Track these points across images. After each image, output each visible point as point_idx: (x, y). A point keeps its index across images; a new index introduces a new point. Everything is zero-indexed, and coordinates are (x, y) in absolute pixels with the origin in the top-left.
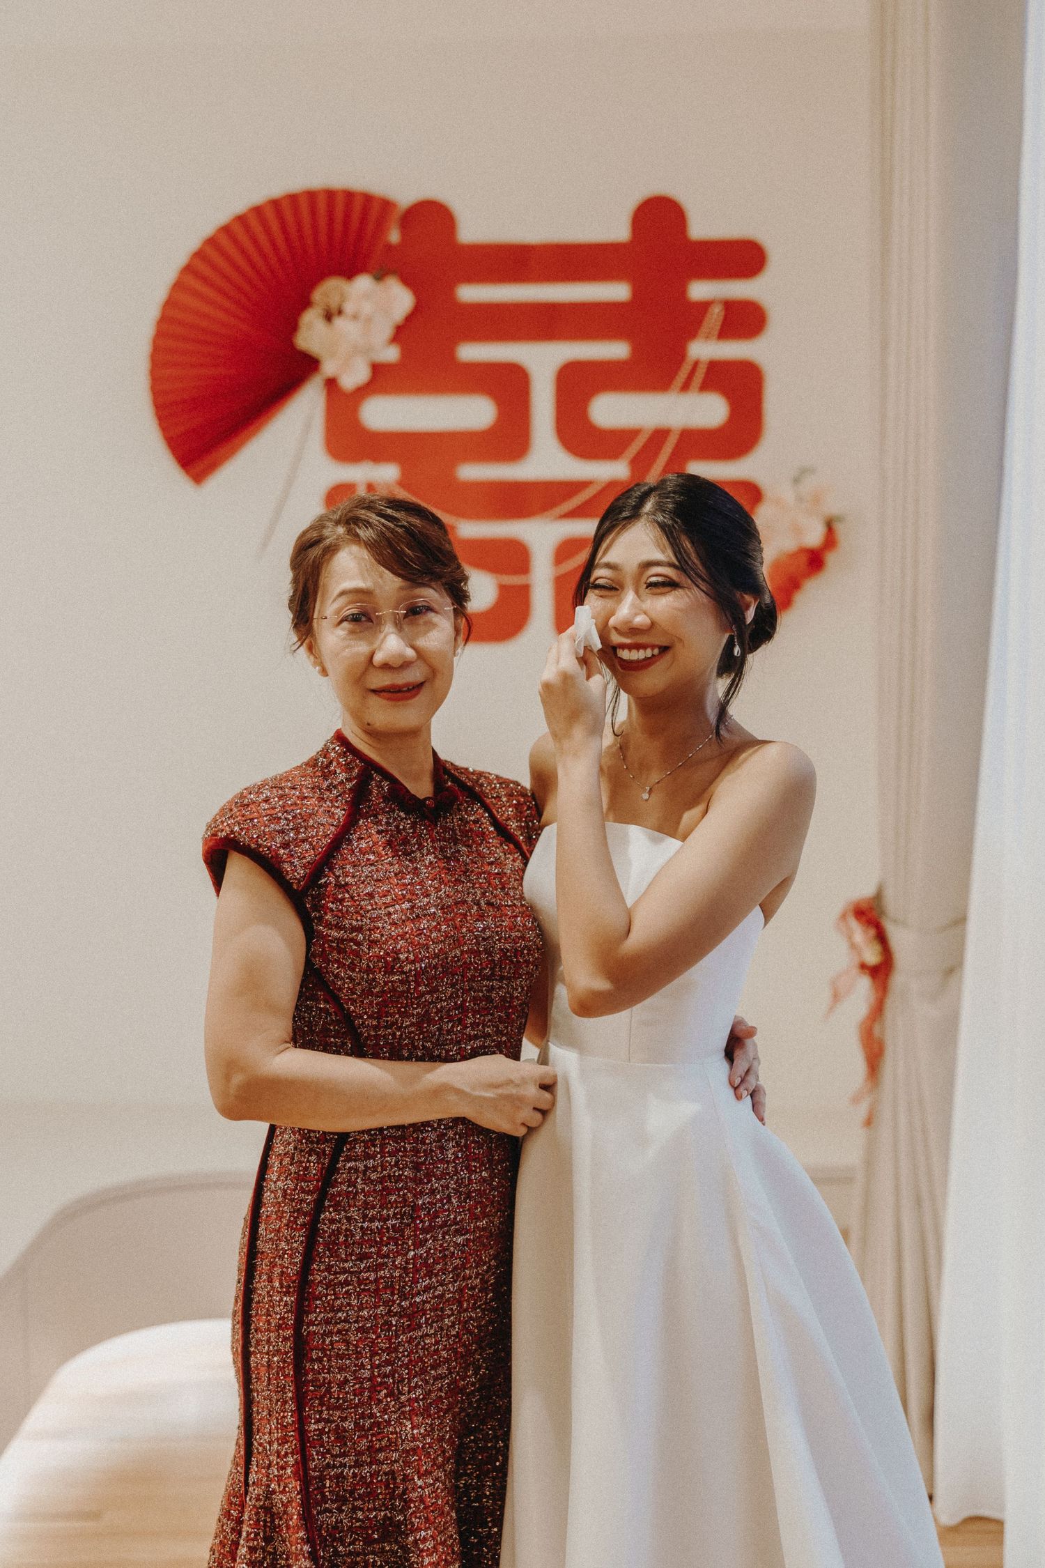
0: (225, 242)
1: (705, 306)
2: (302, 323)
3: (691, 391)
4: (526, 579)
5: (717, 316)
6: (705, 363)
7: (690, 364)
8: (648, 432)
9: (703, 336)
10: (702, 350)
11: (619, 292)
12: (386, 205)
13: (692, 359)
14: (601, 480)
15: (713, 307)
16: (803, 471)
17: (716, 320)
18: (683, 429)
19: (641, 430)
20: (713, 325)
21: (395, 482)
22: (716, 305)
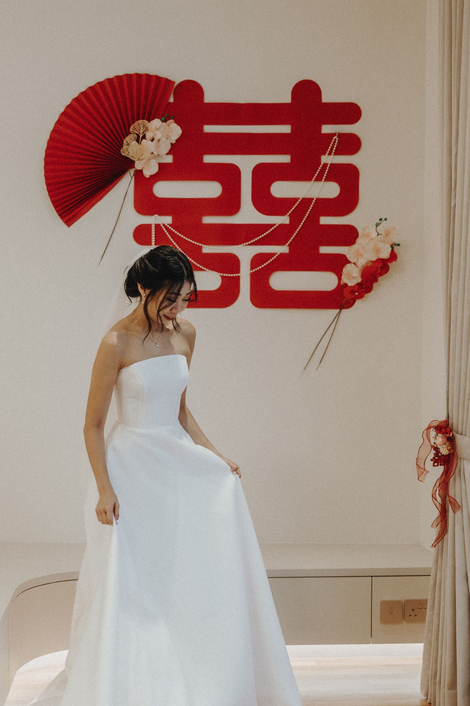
1: (331, 136)
2: (125, 142)
3: (321, 180)
4: (237, 275)
5: (334, 142)
6: (329, 166)
7: (321, 166)
8: (299, 200)
9: (328, 152)
10: (327, 159)
11: (286, 129)
12: (169, 82)
13: (322, 164)
14: (275, 225)
15: (334, 138)
16: (381, 220)
17: (334, 145)
18: (317, 199)
19: (296, 200)
20: (333, 147)
21: (170, 225)
22: (336, 137)
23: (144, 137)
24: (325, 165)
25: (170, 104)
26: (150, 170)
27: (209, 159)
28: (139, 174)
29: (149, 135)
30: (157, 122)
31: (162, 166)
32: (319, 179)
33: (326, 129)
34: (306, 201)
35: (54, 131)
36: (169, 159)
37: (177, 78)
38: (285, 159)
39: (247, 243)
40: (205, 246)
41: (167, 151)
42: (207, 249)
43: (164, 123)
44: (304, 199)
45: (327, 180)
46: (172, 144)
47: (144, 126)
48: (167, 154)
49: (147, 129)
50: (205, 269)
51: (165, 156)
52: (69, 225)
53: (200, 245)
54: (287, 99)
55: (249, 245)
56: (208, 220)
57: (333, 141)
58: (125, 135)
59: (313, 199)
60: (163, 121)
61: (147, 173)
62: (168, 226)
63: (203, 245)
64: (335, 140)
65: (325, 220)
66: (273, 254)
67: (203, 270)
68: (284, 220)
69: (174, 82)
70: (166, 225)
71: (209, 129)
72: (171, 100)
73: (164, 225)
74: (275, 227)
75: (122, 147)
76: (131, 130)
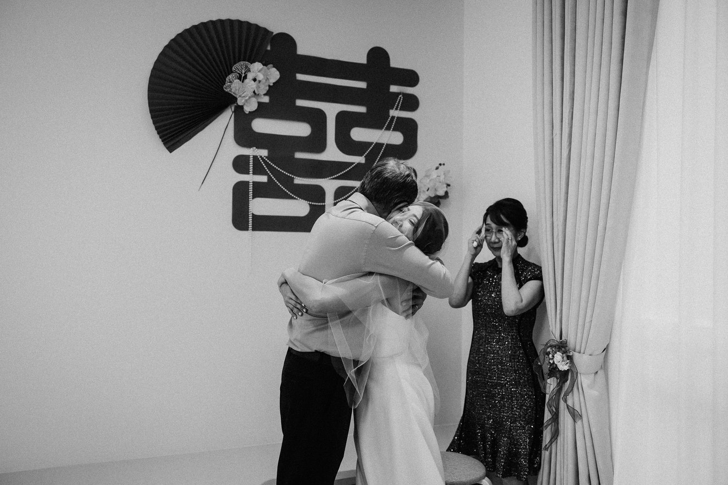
1: (397, 94)
2: (227, 79)
3: (390, 130)
4: (323, 204)
5: (400, 100)
6: (396, 118)
7: (390, 118)
8: (373, 144)
9: (395, 107)
10: (394, 113)
11: (362, 85)
12: (267, 32)
13: (391, 116)
14: (354, 163)
15: (400, 96)
16: (440, 164)
17: (399, 102)
18: (387, 144)
19: (370, 144)
20: (399, 103)
22: (401, 96)
23: (246, 77)
24: (393, 117)
25: (267, 51)
27: (300, 103)
28: (239, 110)
29: (251, 76)
30: (258, 65)
31: (260, 104)
32: (388, 129)
33: (394, 89)
36: (266, 99)
38: (362, 109)
39: (332, 177)
40: (297, 177)
41: (265, 92)
42: (298, 181)
43: (265, 67)
44: (377, 144)
45: (394, 130)
46: (269, 86)
47: (246, 67)
48: (265, 95)
49: (249, 71)
50: (296, 198)
51: (263, 96)
52: (171, 152)
53: (293, 176)
54: (363, 60)
55: (333, 179)
56: (299, 155)
57: (399, 98)
58: (227, 73)
59: (384, 144)
60: (263, 65)
61: (248, 109)
62: (265, 158)
63: (295, 177)
64: (401, 98)
66: (353, 188)
68: (361, 160)
69: (273, 33)
70: (263, 156)
71: (300, 77)
72: (269, 48)
73: (261, 157)
74: (354, 165)
75: (225, 84)
76: (233, 69)
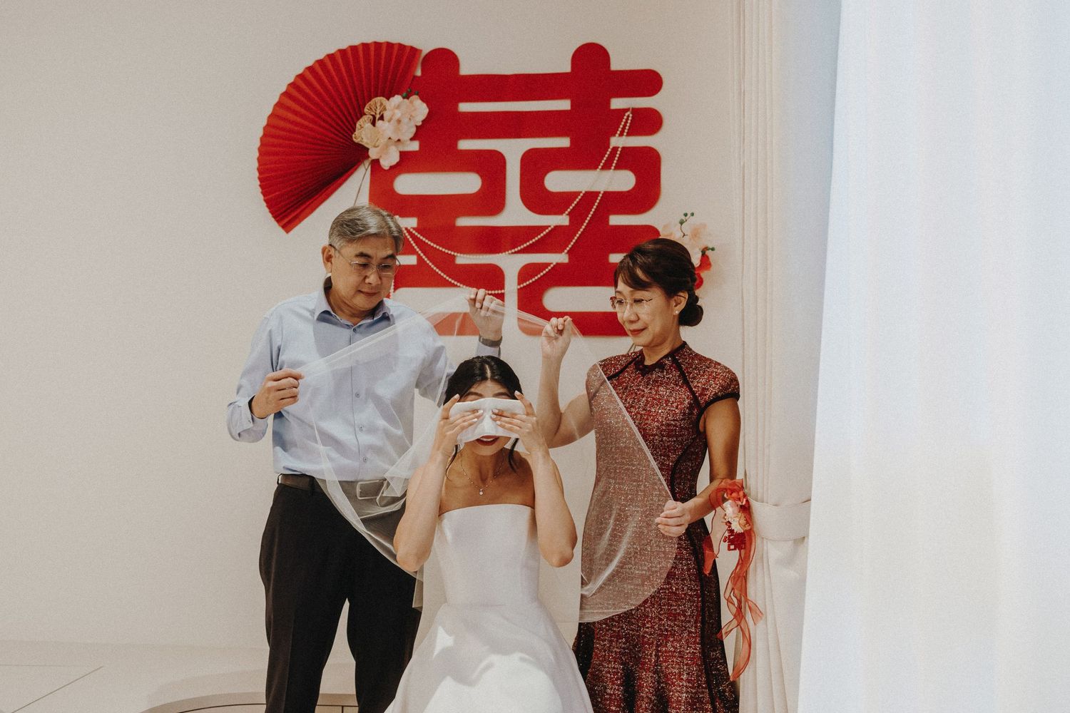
0: (309, 76)
1: (622, 112)
2: (358, 125)
3: (610, 168)
4: (500, 292)
5: (627, 119)
6: (620, 149)
7: (610, 150)
8: (581, 195)
9: (619, 132)
10: (617, 141)
11: (564, 105)
12: (414, 51)
13: (611, 147)
14: (550, 226)
15: (627, 114)
16: (686, 215)
17: (626, 122)
18: (605, 193)
19: (576, 194)
20: (625, 126)
21: (414, 229)
22: (628, 113)
23: (382, 118)
24: (615, 149)
25: (415, 77)
26: (389, 160)
27: (465, 145)
28: (376, 164)
29: (387, 115)
30: (397, 99)
31: (403, 155)
32: (607, 167)
33: (617, 103)
34: (590, 196)
35: (273, 116)
36: (415, 146)
37: (426, 46)
38: (564, 142)
39: (513, 251)
40: (459, 255)
41: (411, 135)
42: (463, 259)
43: (405, 100)
44: (587, 193)
45: (618, 167)
46: (417, 126)
47: (381, 104)
48: (412, 139)
49: (385, 109)
50: (458, 284)
51: (409, 142)
52: (288, 232)
53: (453, 253)
54: (566, 67)
55: (515, 253)
56: (463, 222)
57: (625, 117)
58: (358, 115)
59: (599, 192)
60: (404, 98)
61: (386, 163)
62: (411, 230)
63: (456, 254)
64: (628, 116)
65: (616, 220)
66: (547, 265)
67: (456, 286)
68: (563, 220)
69: (421, 51)
70: (409, 228)
71: (465, 107)
72: (419, 73)
73: (406, 229)
74: (550, 229)
75: (355, 131)
76: (366, 110)
